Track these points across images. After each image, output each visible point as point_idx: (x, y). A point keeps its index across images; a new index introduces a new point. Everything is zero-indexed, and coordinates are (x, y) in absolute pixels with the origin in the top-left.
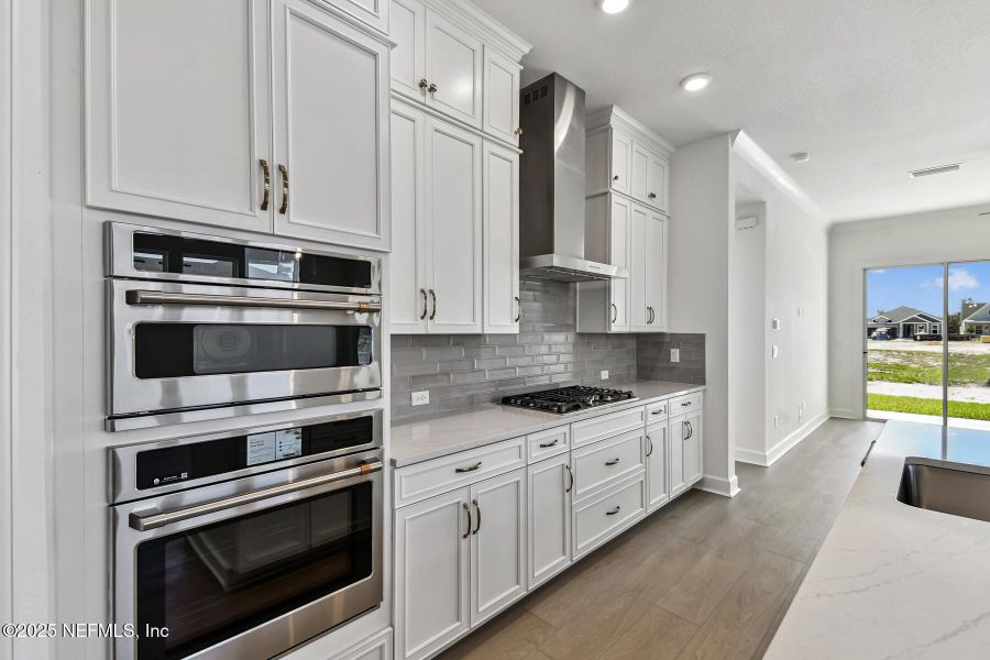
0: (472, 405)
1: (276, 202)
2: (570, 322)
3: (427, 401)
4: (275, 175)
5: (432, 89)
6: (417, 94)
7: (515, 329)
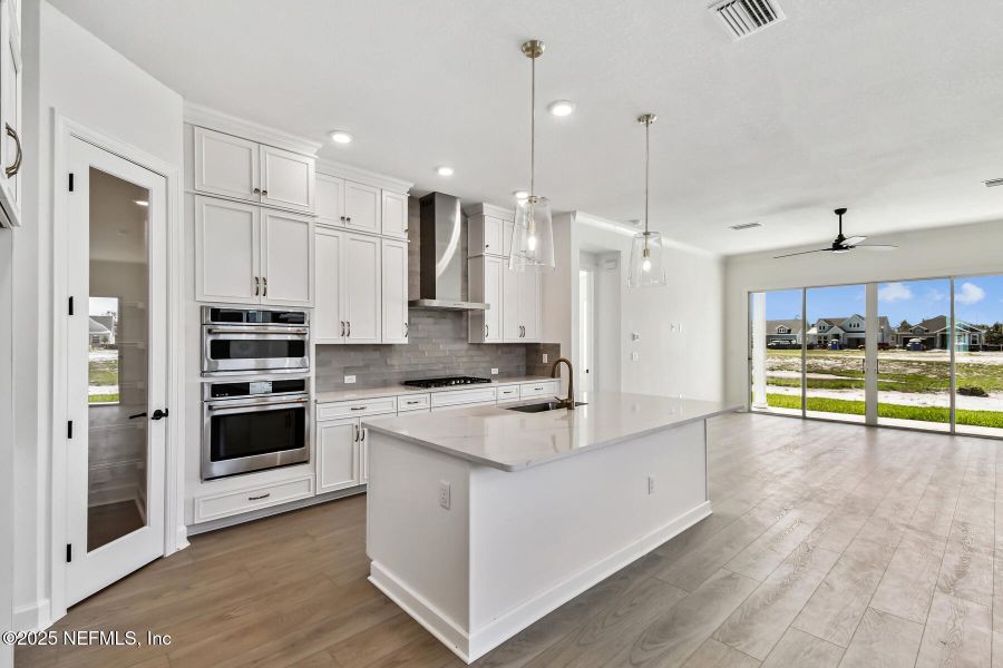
0: (385, 384)
1: (262, 291)
2: (464, 335)
3: (354, 381)
4: (261, 281)
5: (348, 219)
6: (340, 224)
7: (405, 341)
